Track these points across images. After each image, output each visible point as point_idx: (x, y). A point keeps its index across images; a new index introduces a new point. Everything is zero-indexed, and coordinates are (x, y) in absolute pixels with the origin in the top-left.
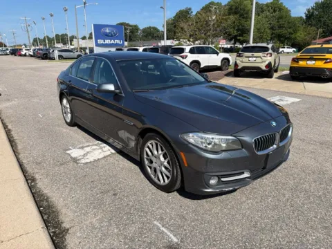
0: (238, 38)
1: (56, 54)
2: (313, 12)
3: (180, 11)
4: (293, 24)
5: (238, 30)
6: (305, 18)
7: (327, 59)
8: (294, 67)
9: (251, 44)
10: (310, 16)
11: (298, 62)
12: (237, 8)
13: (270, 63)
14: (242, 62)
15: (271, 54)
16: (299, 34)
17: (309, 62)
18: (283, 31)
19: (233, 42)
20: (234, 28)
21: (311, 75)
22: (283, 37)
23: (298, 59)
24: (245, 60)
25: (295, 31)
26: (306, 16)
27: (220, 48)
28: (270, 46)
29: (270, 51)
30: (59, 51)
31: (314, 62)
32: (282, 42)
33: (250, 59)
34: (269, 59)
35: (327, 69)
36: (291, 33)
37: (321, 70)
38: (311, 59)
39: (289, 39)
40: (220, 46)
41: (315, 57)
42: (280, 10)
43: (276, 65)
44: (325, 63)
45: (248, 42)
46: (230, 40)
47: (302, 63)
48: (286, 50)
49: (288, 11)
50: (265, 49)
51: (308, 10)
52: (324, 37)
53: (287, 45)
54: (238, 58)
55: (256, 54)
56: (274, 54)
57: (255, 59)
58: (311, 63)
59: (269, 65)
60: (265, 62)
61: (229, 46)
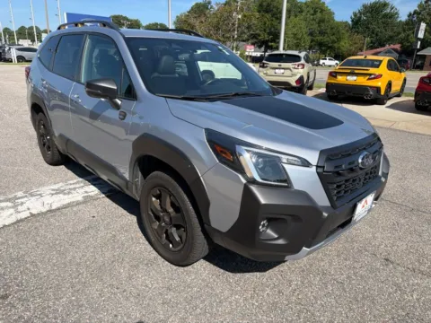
0: (270, 44)
1: (14, 54)
2: (360, 18)
3: (197, 4)
4: (336, 29)
5: (269, 34)
6: (350, 23)
7: (370, 75)
8: (332, 84)
9: (281, 51)
10: (357, 21)
11: (336, 77)
12: (269, 5)
13: (302, 78)
14: (266, 74)
15: (303, 65)
16: (342, 43)
17: (349, 78)
18: (325, 39)
19: (263, 49)
20: (265, 30)
21: (351, 94)
22: (324, 46)
23: (336, 73)
24: (271, 72)
25: (339, 40)
26: (352, 21)
27: (247, 56)
28: (302, 55)
29: (303, 61)
30: (19, 49)
31: (355, 78)
32: (323, 52)
33: (277, 71)
34: (301, 72)
35: (371, 87)
36: (334, 42)
37: (364, 88)
38: (352, 74)
39: (331, 48)
40: (247, 53)
41: (356, 71)
42: (322, 11)
43: (311, 80)
44: (369, 79)
45: (277, 48)
46: (260, 47)
47: (341, 79)
48: (328, 62)
49: (331, 14)
50: (295, 59)
51: (355, 14)
52: (372, 48)
53: (330, 55)
54: (261, 69)
55: (284, 65)
56: (308, 66)
57: (282, 71)
58: (351, 79)
59: (300, 80)
60: (295, 75)
61: (259, 54)
